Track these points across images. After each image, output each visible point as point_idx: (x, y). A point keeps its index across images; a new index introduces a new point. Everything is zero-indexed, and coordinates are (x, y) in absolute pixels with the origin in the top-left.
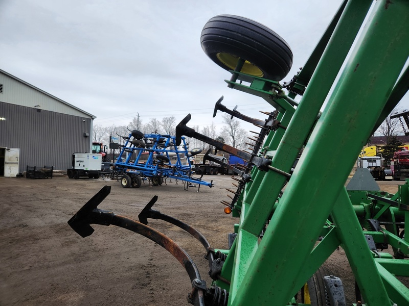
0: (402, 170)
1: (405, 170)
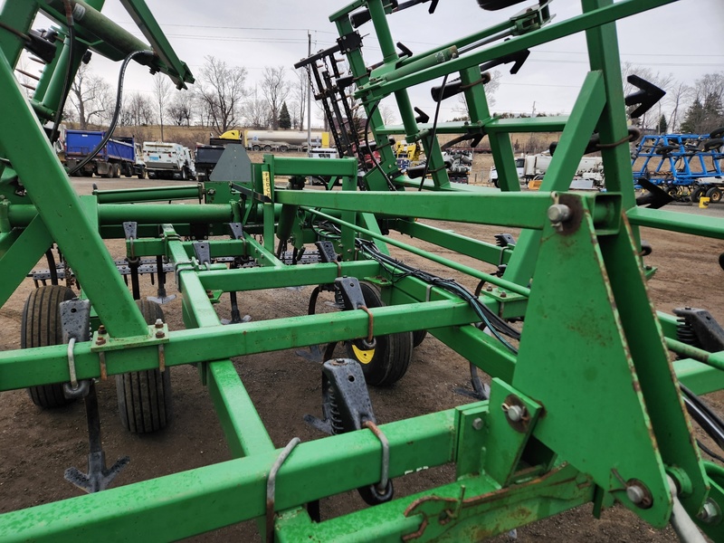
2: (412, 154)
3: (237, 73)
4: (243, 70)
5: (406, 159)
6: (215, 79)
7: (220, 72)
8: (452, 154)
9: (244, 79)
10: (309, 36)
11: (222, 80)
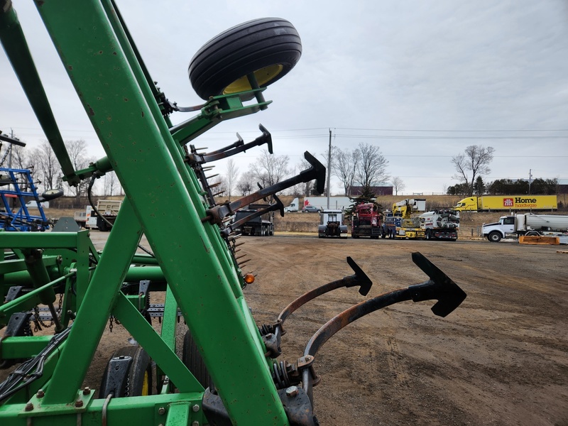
0: (361, 226)
1: (364, 226)
2: (404, 213)
3: (282, 160)
4: (286, 158)
5: (398, 218)
6: (267, 164)
7: (271, 160)
8: (440, 213)
9: (287, 163)
10: (330, 132)
11: (271, 165)
